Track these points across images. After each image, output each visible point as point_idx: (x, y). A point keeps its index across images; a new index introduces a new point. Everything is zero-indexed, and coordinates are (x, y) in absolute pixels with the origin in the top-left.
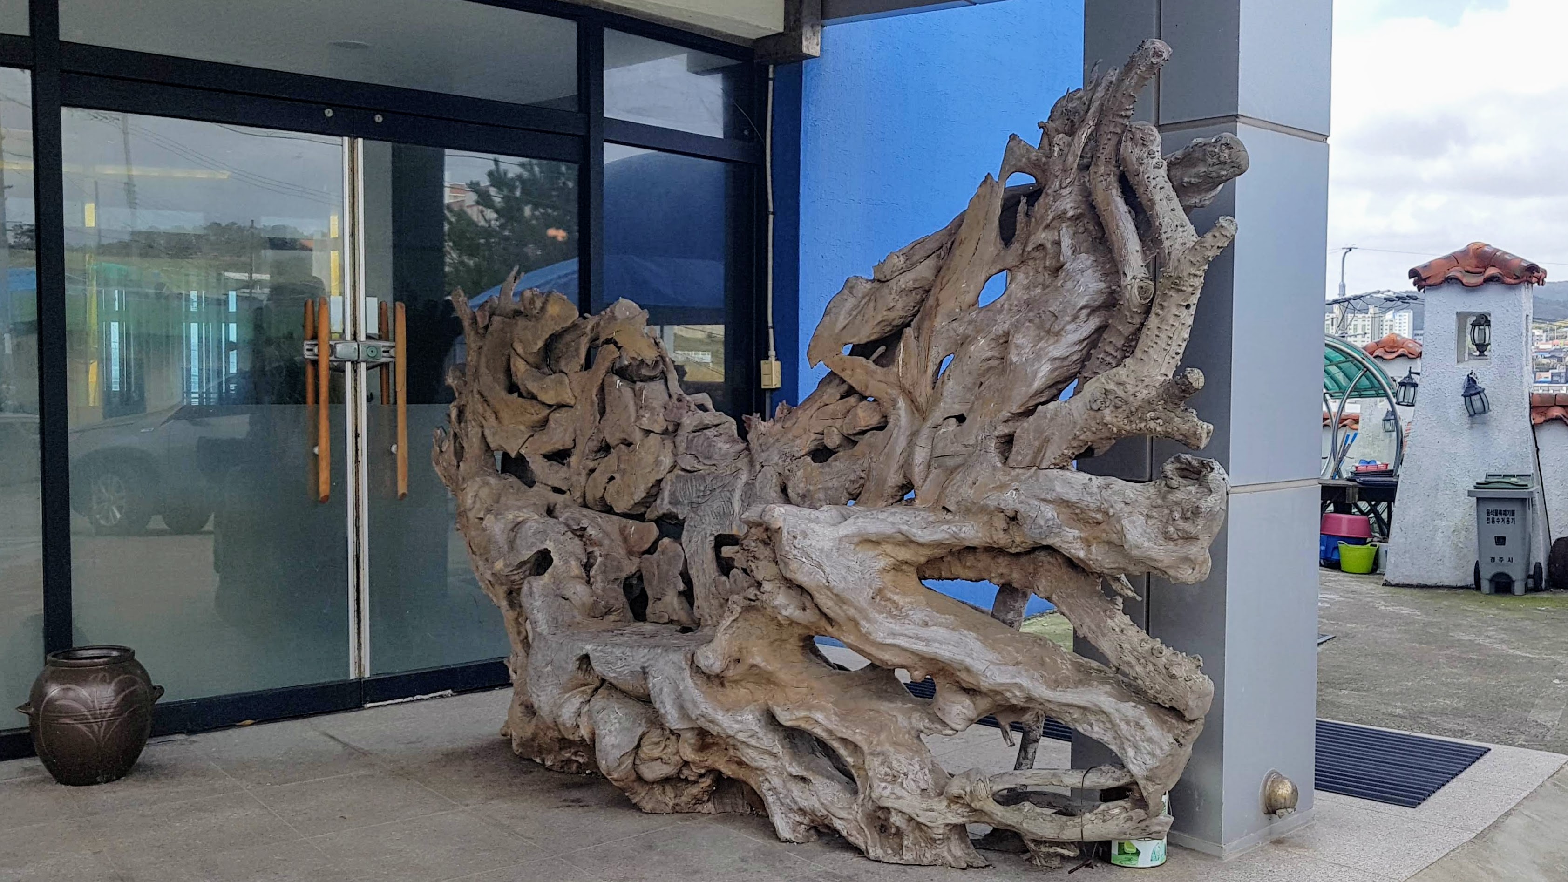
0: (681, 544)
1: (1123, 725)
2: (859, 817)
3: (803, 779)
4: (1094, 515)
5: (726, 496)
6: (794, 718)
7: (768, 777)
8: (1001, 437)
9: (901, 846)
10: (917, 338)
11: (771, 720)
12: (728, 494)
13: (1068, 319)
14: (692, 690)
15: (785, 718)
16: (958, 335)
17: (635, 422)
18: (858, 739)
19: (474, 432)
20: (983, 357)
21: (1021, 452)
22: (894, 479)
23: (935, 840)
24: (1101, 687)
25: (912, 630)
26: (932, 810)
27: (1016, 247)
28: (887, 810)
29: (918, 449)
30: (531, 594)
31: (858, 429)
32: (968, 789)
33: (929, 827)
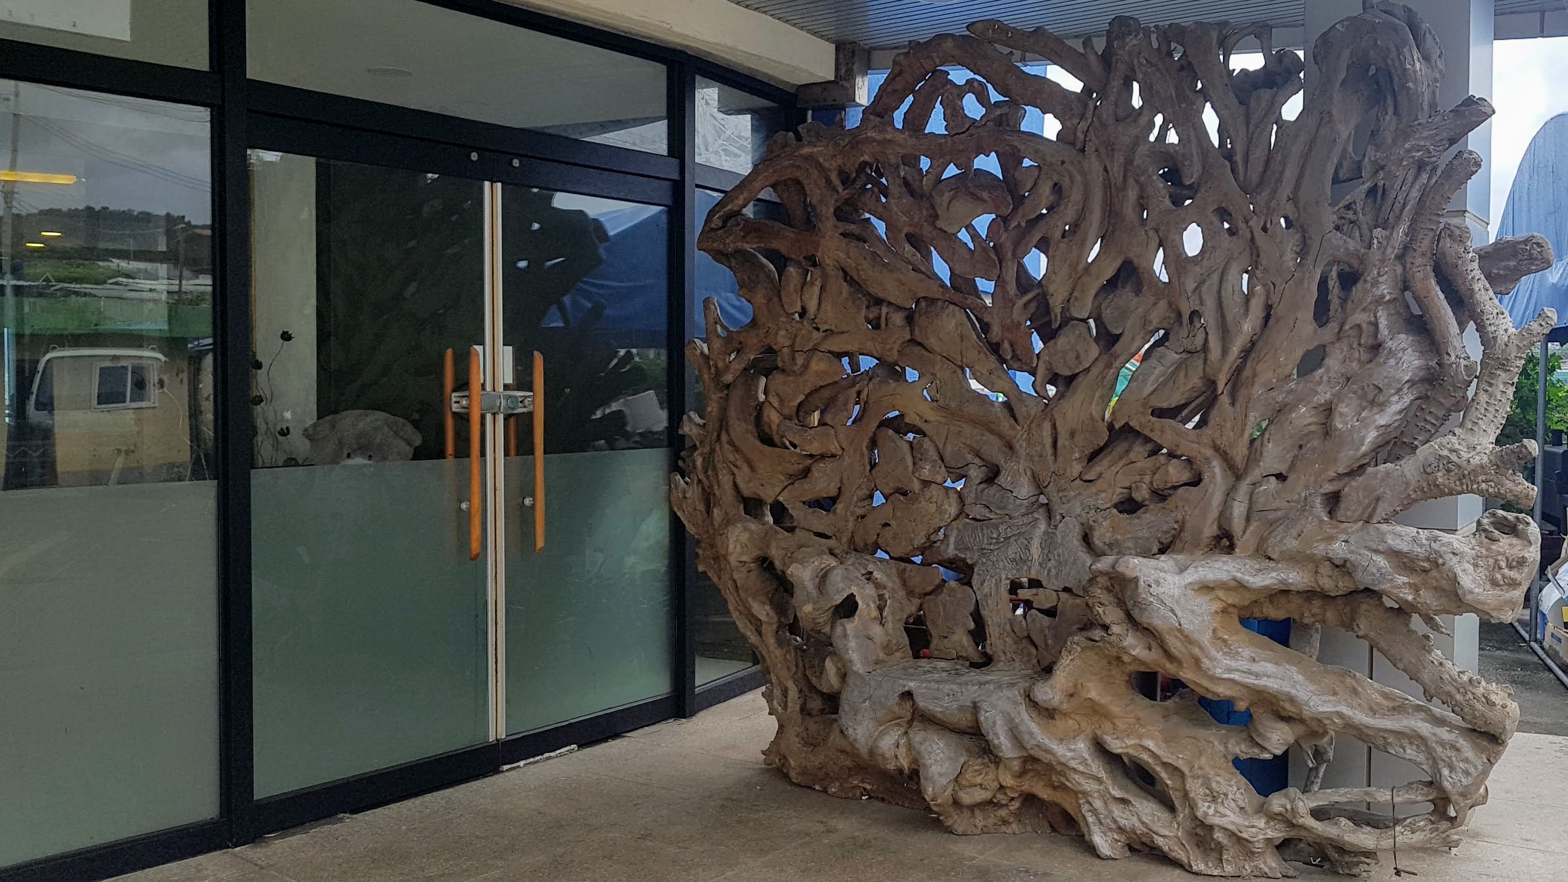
0: (972, 588)
1: (1439, 749)
2: (1180, 834)
3: (1123, 801)
4: (1422, 564)
5: (1022, 543)
6: (1124, 745)
7: (1090, 799)
8: (1326, 494)
9: (1221, 860)
10: (1233, 404)
11: (1100, 748)
12: (1026, 542)
13: (1393, 391)
14: (1029, 723)
15: (1116, 746)
16: (1277, 403)
17: (913, 473)
18: (1180, 764)
19: (725, 479)
20: (1305, 423)
21: (1350, 506)
22: (1210, 530)
23: (1253, 853)
24: (1416, 714)
25: (1244, 665)
26: (1253, 827)
27: (1333, 326)
28: (1211, 828)
29: (1236, 504)
30: (845, 635)
31: (1169, 485)
32: (1289, 807)
33: (1251, 842)
